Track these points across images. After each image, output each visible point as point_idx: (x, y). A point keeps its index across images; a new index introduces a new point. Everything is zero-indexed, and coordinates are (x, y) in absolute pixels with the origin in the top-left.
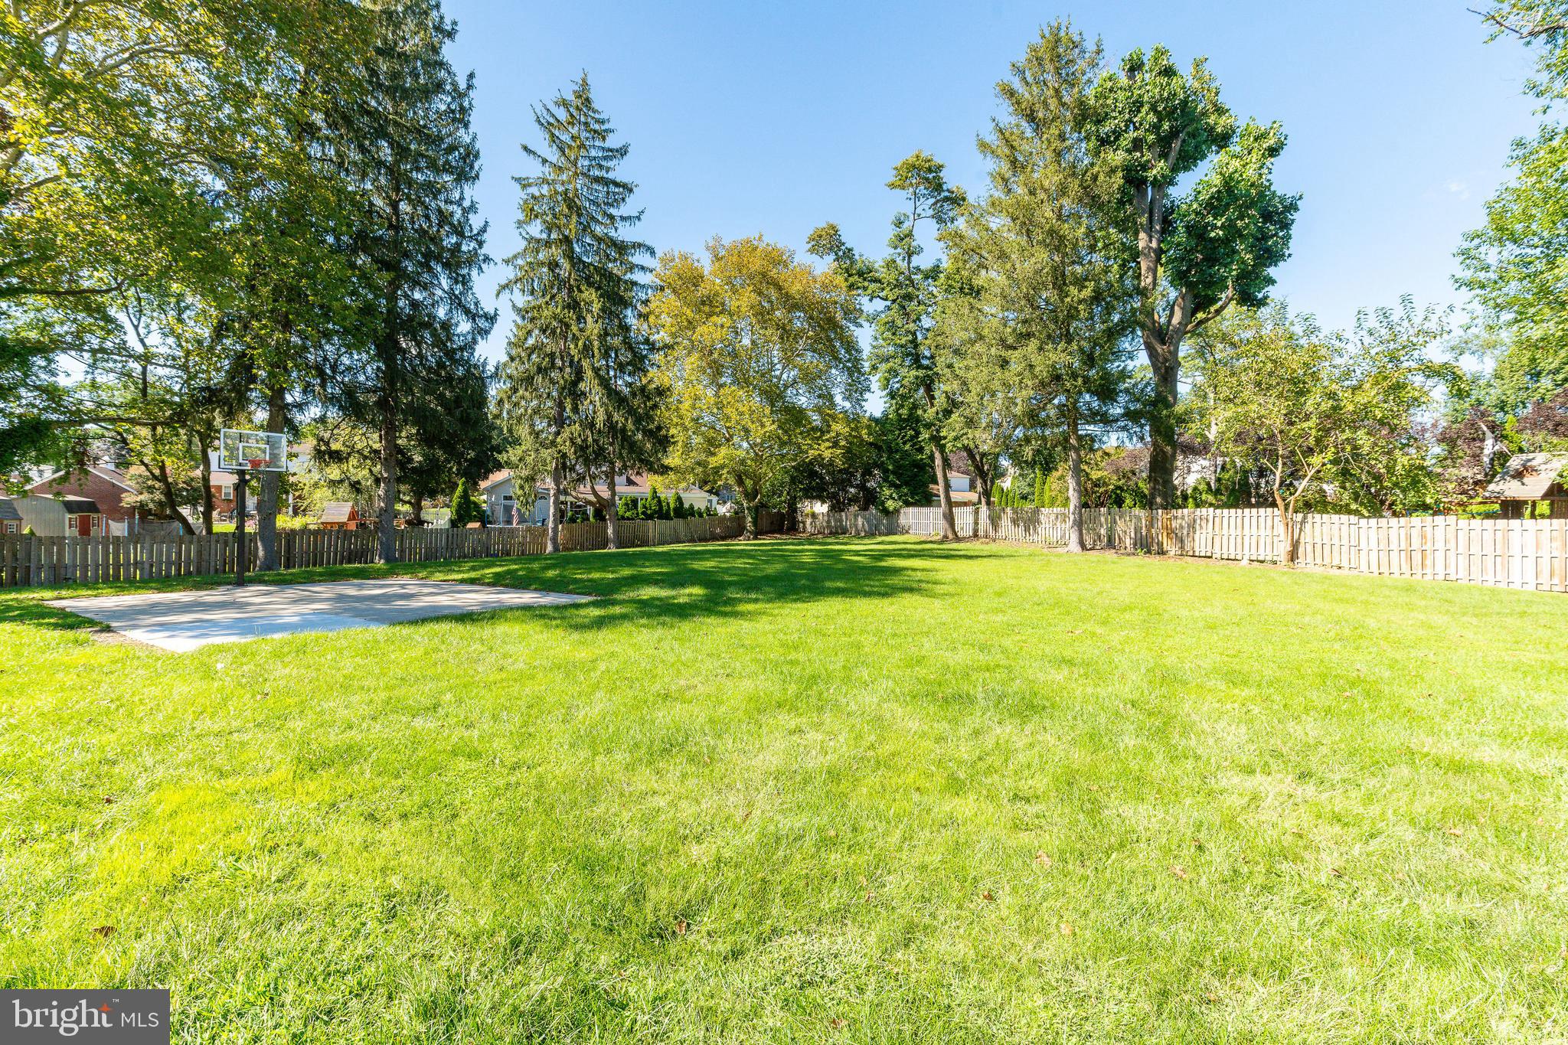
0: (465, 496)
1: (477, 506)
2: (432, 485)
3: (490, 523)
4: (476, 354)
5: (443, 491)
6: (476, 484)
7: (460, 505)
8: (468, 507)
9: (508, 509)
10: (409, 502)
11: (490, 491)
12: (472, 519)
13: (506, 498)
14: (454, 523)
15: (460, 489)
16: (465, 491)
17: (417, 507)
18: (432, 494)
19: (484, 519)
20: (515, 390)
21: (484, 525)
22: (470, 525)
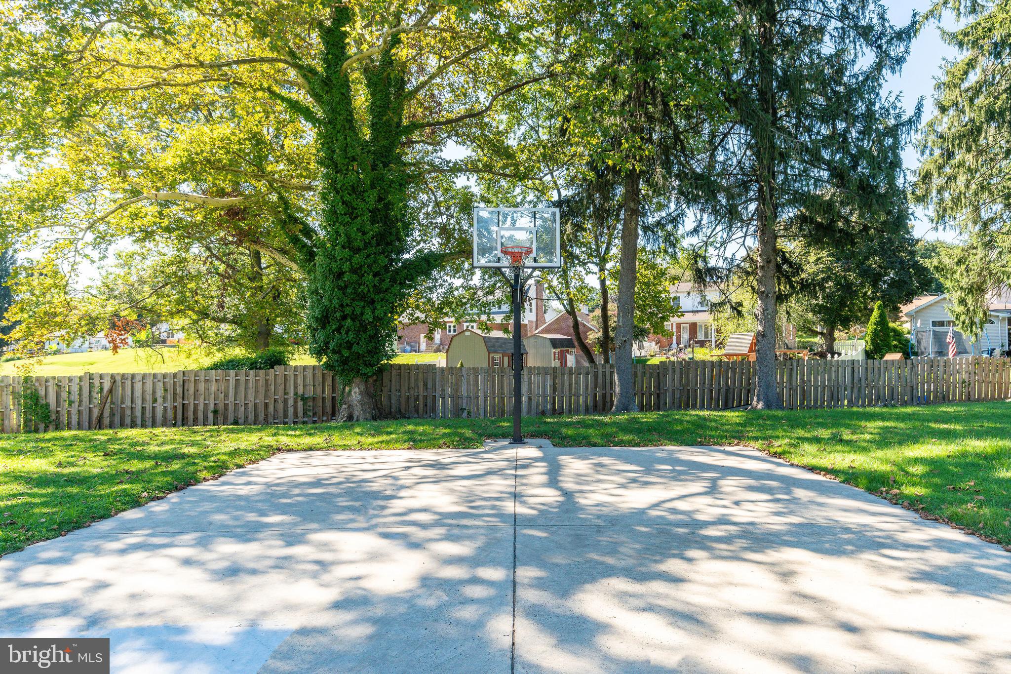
0: (882, 322)
1: (898, 334)
2: (845, 312)
3: (916, 354)
4: (883, 93)
5: (858, 319)
6: (896, 309)
7: (875, 333)
8: (887, 335)
9: (939, 339)
10: (822, 334)
11: (913, 316)
12: (891, 349)
13: (934, 324)
14: (869, 355)
15: (876, 313)
16: (882, 316)
17: (830, 338)
18: (846, 323)
19: (908, 350)
20: (950, 155)
21: (907, 355)
22: (889, 357)
